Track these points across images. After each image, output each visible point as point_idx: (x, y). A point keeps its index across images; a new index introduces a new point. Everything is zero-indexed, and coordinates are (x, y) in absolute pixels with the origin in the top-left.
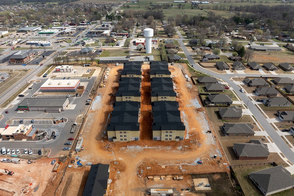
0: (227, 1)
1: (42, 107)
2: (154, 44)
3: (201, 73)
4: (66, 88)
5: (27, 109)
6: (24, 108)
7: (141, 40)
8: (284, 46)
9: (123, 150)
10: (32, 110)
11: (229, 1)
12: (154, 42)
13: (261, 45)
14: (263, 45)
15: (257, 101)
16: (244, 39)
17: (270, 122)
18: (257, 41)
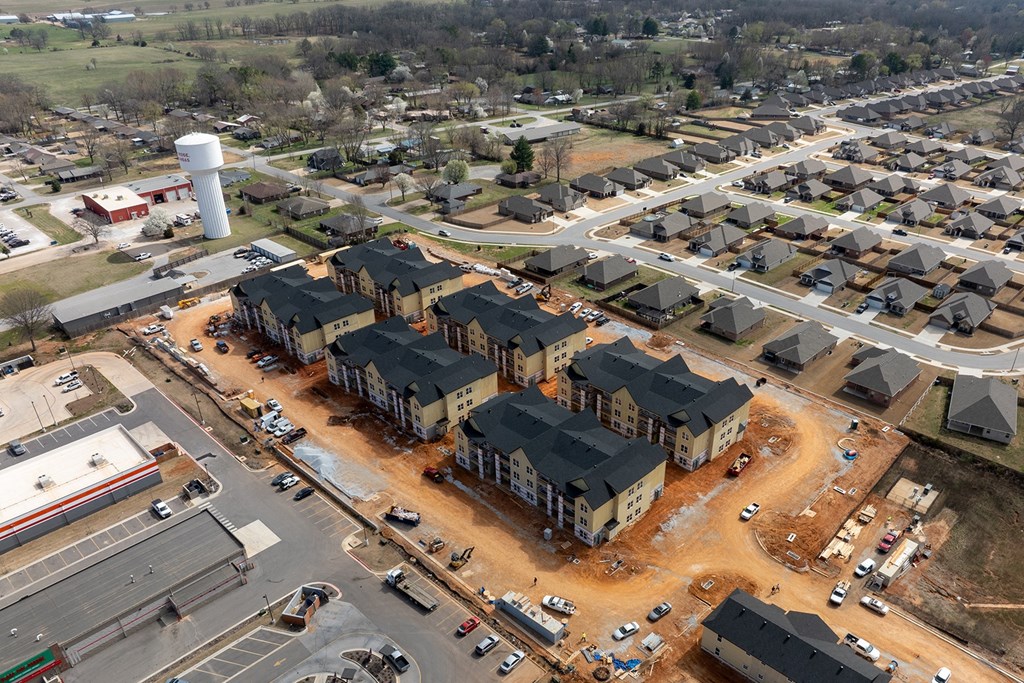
0: (196, 4)
1: (139, 608)
2: (179, 199)
3: (500, 247)
4: (112, 483)
5: (57, 663)
6: (38, 668)
7: (119, 198)
8: (568, 119)
9: (669, 547)
10: (82, 652)
11: (203, 4)
12: (180, 191)
13: (512, 126)
14: (519, 126)
15: (730, 270)
16: (446, 118)
17: (816, 306)
18: (490, 117)
